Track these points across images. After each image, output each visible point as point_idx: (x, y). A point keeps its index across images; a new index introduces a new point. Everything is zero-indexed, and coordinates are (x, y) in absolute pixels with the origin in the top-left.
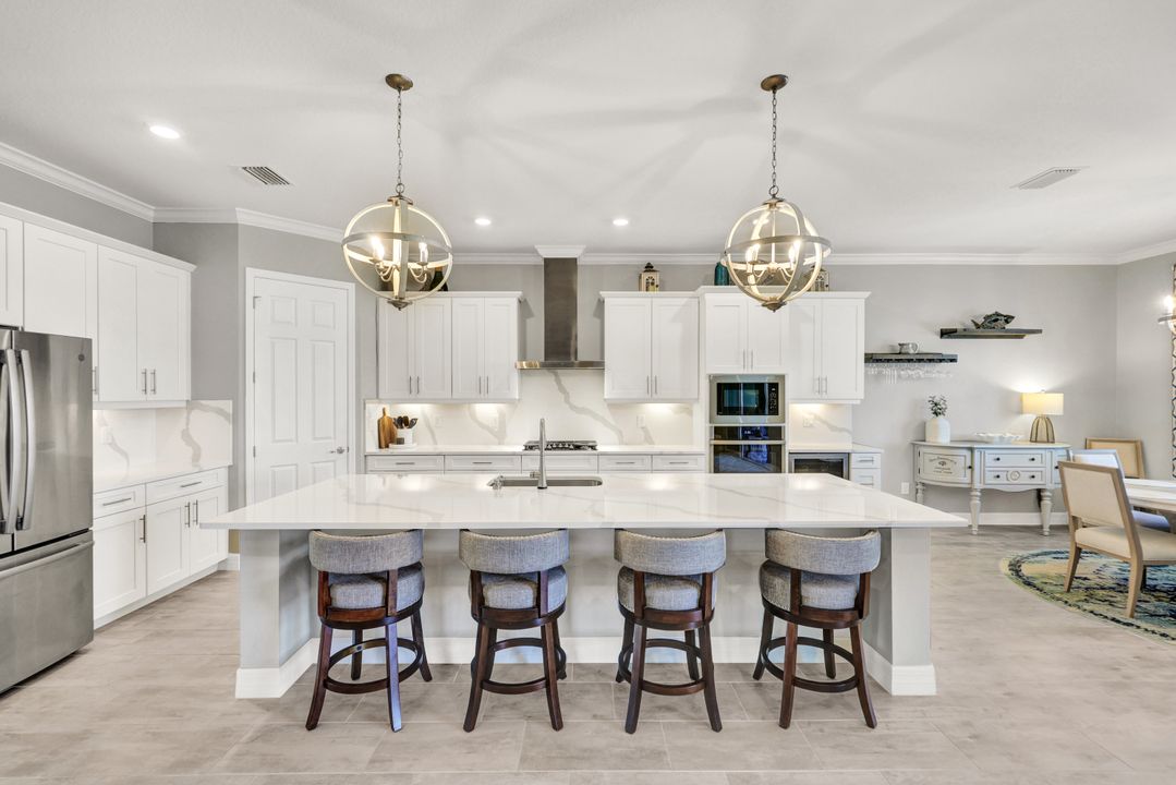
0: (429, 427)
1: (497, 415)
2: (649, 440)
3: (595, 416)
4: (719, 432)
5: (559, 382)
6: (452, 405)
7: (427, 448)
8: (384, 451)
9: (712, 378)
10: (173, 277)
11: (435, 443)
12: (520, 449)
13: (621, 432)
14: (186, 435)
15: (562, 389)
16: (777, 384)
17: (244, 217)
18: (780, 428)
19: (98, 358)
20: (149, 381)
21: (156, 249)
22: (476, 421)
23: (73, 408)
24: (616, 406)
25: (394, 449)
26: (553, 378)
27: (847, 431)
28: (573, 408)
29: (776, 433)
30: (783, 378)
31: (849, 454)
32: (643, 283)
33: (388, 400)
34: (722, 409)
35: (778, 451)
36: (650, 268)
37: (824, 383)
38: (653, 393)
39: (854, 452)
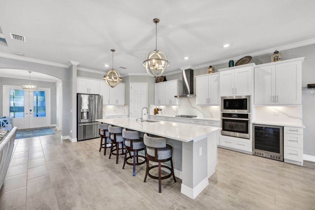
0: (164, 110)
1: (176, 109)
2: (212, 116)
3: (198, 109)
4: (224, 115)
5: (189, 100)
6: (168, 106)
7: (164, 115)
8: (155, 115)
9: (222, 97)
11: (165, 114)
12: (175, 116)
13: (204, 114)
15: (190, 102)
16: (247, 99)
17: (130, 74)
18: (248, 114)
20: (117, 101)
21: (122, 82)
22: (172, 109)
24: (203, 106)
25: (157, 115)
26: (188, 100)
27: (299, 118)
28: (192, 107)
29: (246, 116)
30: (249, 96)
31: (283, 127)
32: (208, 71)
33: (157, 105)
34: (225, 107)
35: (247, 122)
36: (211, 67)
37: (277, 97)
38: (209, 103)
39: (286, 126)
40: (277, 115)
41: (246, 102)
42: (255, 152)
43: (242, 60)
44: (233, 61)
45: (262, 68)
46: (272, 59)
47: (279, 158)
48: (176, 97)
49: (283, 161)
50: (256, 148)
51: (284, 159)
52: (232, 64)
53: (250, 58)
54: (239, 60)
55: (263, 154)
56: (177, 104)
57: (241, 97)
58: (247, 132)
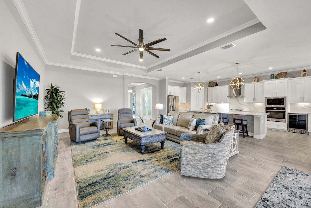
2: (256, 110)
3: (244, 105)
4: (267, 108)
9: (266, 98)
10: (185, 89)
13: (250, 108)
14: (186, 106)
15: (238, 100)
17: (191, 82)
18: (284, 108)
19: (179, 98)
20: (183, 100)
21: (184, 87)
23: (177, 103)
24: (248, 103)
26: (236, 98)
28: (240, 104)
29: (284, 109)
30: (286, 97)
31: (308, 114)
32: (254, 80)
33: (209, 102)
34: (268, 104)
35: (284, 113)
36: (256, 77)
37: (304, 98)
38: (255, 100)
39: (309, 114)
40: (305, 108)
41: (284, 100)
42: (290, 130)
43: (280, 74)
44: (274, 75)
45: (295, 80)
46: (302, 75)
47: (305, 132)
48: (227, 97)
49: (308, 134)
50: (290, 127)
51: (308, 133)
52: (273, 77)
53: (286, 73)
54: (278, 74)
55: (294, 131)
56: (228, 102)
57: (278, 97)
58: (284, 118)
